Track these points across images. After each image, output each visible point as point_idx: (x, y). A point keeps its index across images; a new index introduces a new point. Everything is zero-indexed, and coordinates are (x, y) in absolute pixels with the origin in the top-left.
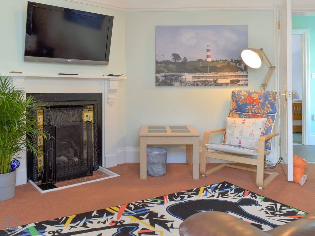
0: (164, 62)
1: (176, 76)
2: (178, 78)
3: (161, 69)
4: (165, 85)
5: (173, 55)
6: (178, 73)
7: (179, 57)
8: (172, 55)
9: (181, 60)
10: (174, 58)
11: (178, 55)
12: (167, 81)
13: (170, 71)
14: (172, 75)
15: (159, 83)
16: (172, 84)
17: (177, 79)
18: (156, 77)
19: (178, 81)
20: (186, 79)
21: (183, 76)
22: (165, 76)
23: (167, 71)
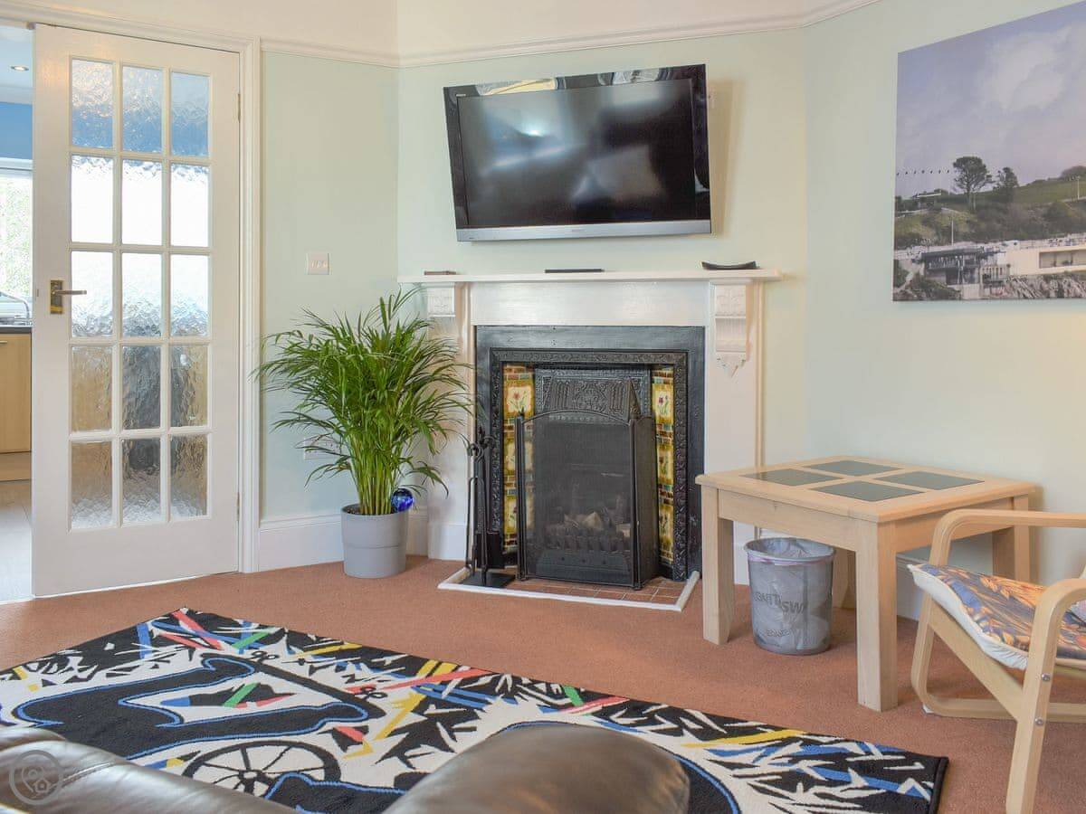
0: (923, 200)
1: (967, 258)
2: (978, 263)
3: (914, 230)
4: (924, 295)
5: (961, 163)
6: (977, 242)
7: (983, 169)
8: (955, 165)
9: (992, 182)
10: (961, 179)
11: (979, 161)
12: (932, 279)
13: (946, 234)
15: (903, 288)
17: (972, 271)
18: (896, 263)
19: (976, 276)
20: (1009, 266)
21: (996, 253)
22: (926, 259)
23: (936, 238)
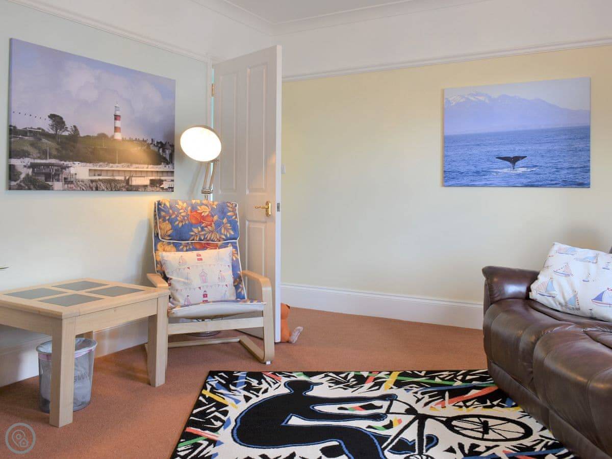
0: (30, 131)
1: (56, 168)
2: (61, 171)
3: (25, 148)
4: (32, 187)
5: (52, 117)
6: (61, 160)
7: (63, 123)
8: (49, 117)
9: (68, 131)
10: (52, 125)
11: (61, 118)
12: (36, 178)
13: (44, 154)
14: (48, 165)
15: (18, 182)
16: (48, 184)
17: (59, 175)
18: (13, 167)
20: (76, 174)
21: (70, 167)
22: (33, 166)
